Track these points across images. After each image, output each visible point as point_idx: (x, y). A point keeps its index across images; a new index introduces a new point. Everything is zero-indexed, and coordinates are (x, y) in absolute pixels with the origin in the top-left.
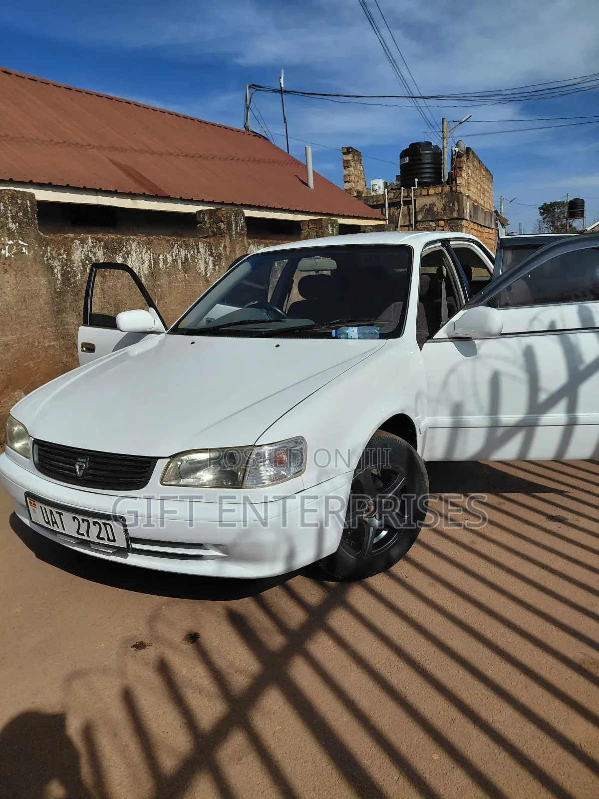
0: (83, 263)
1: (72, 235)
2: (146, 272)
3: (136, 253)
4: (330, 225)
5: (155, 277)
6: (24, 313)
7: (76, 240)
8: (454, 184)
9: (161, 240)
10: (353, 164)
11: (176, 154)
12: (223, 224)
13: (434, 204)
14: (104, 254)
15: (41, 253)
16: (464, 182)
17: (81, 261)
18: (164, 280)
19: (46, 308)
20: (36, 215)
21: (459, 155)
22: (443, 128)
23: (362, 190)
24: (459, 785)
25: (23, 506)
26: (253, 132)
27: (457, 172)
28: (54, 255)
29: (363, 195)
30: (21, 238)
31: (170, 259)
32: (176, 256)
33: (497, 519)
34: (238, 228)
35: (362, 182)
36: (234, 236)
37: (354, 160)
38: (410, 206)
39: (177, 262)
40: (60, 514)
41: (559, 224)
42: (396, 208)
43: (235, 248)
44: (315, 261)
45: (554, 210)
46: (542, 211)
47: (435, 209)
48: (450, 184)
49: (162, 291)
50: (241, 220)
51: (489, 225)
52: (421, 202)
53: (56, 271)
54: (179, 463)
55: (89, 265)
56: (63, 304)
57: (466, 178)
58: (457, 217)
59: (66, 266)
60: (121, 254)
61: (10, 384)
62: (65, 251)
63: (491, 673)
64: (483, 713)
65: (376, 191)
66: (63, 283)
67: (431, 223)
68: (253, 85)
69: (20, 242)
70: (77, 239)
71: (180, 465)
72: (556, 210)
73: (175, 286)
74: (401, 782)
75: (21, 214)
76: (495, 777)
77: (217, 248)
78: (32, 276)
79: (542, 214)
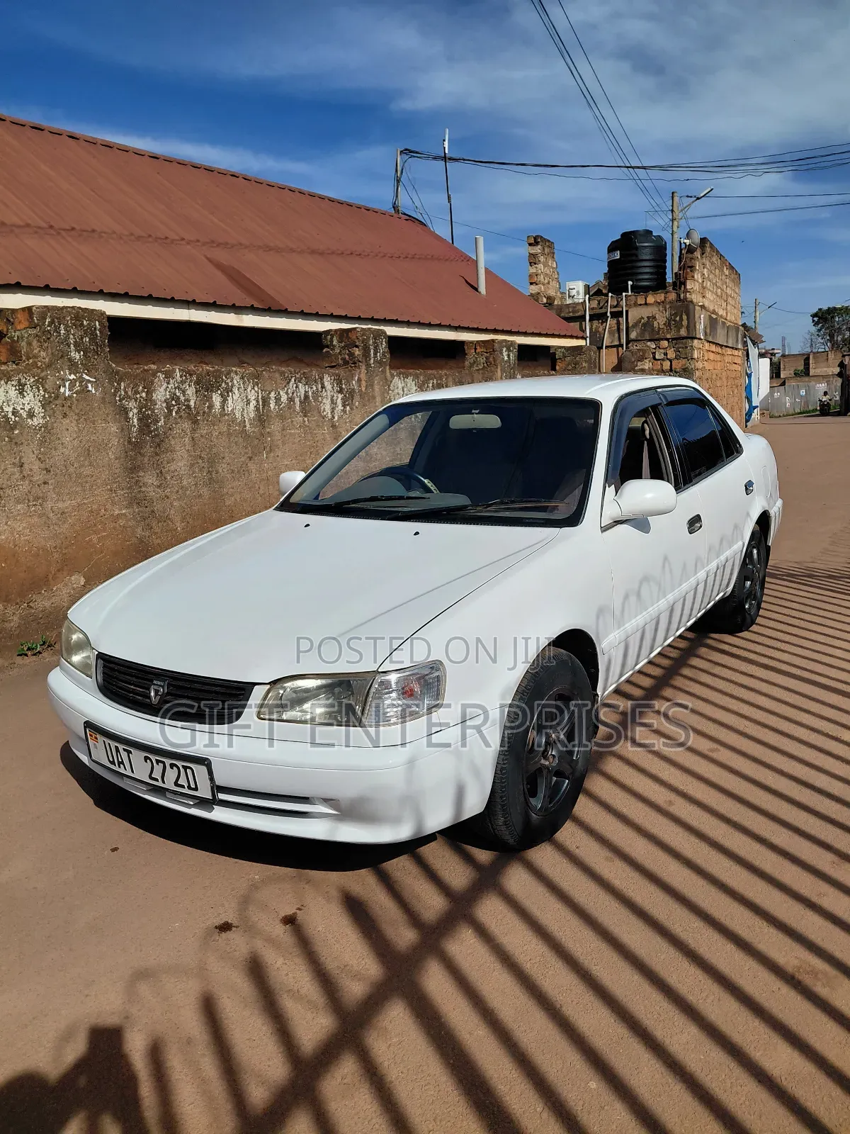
0: (167, 403)
1: (153, 367)
2: (252, 415)
3: (238, 390)
4: (504, 349)
5: (264, 421)
6: (87, 471)
7: (159, 374)
8: (683, 289)
9: (274, 371)
10: (542, 259)
11: (299, 250)
12: (357, 349)
13: (654, 318)
14: (196, 392)
15: (113, 391)
16: (697, 287)
17: (165, 401)
18: (275, 427)
19: (117, 464)
20: (107, 341)
21: (690, 250)
22: (672, 206)
23: (555, 294)
24: (619, 1122)
25: (80, 738)
26: (405, 214)
27: (687, 273)
28: (130, 393)
29: (556, 303)
30: (86, 371)
31: (284, 398)
32: (293, 393)
33: (706, 773)
34: (378, 354)
35: (554, 284)
36: (373, 365)
37: (543, 254)
38: (620, 319)
39: (294, 401)
40: (129, 752)
41: (839, 339)
42: (600, 321)
43: (374, 382)
44: (473, 417)
45: (833, 317)
46: (816, 319)
47: (656, 324)
48: (676, 290)
49: (272, 440)
50: (382, 344)
51: (733, 344)
52: (635, 314)
53: (131, 415)
54: (281, 692)
55: (175, 407)
56: (139, 458)
57: (700, 281)
58: (686, 335)
59: (145, 408)
60: (219, 392)
61: (66, 565)
62: (144, 388)
63: (673, 980)
64: (659, 1033)
65: (573, 297)
66: (141, 430)
67: (649, 343)
68: (406, 150)
69: (84, 376)
70: (161, 372)
71: (282, 694)
72: (837, 319)
73: (291, 434)
74: (545, 1115)
75: (87, 340)
76: (666, 1114)
77: (348, 382)
78: (100, 421)
79: (816, 324)
